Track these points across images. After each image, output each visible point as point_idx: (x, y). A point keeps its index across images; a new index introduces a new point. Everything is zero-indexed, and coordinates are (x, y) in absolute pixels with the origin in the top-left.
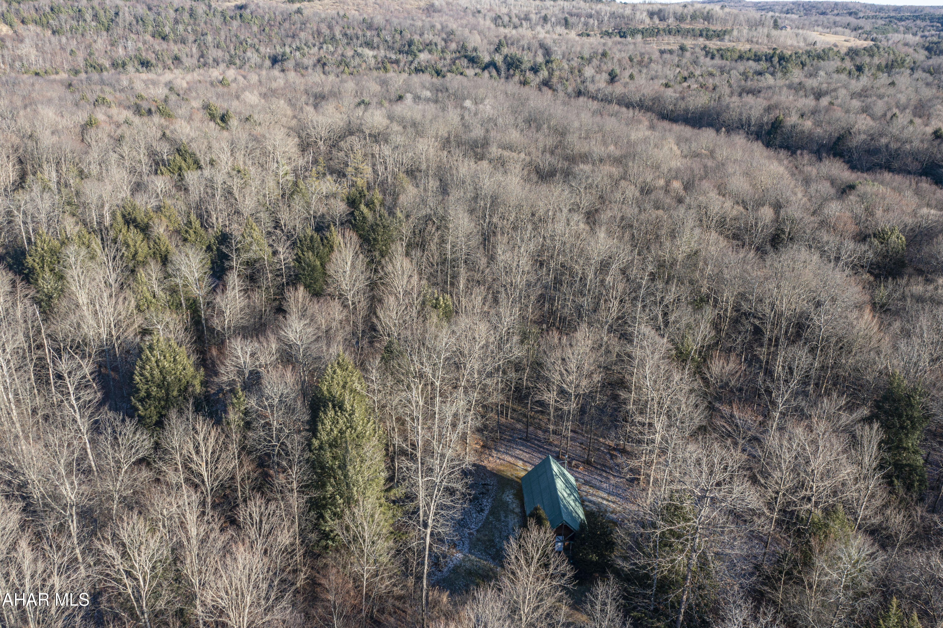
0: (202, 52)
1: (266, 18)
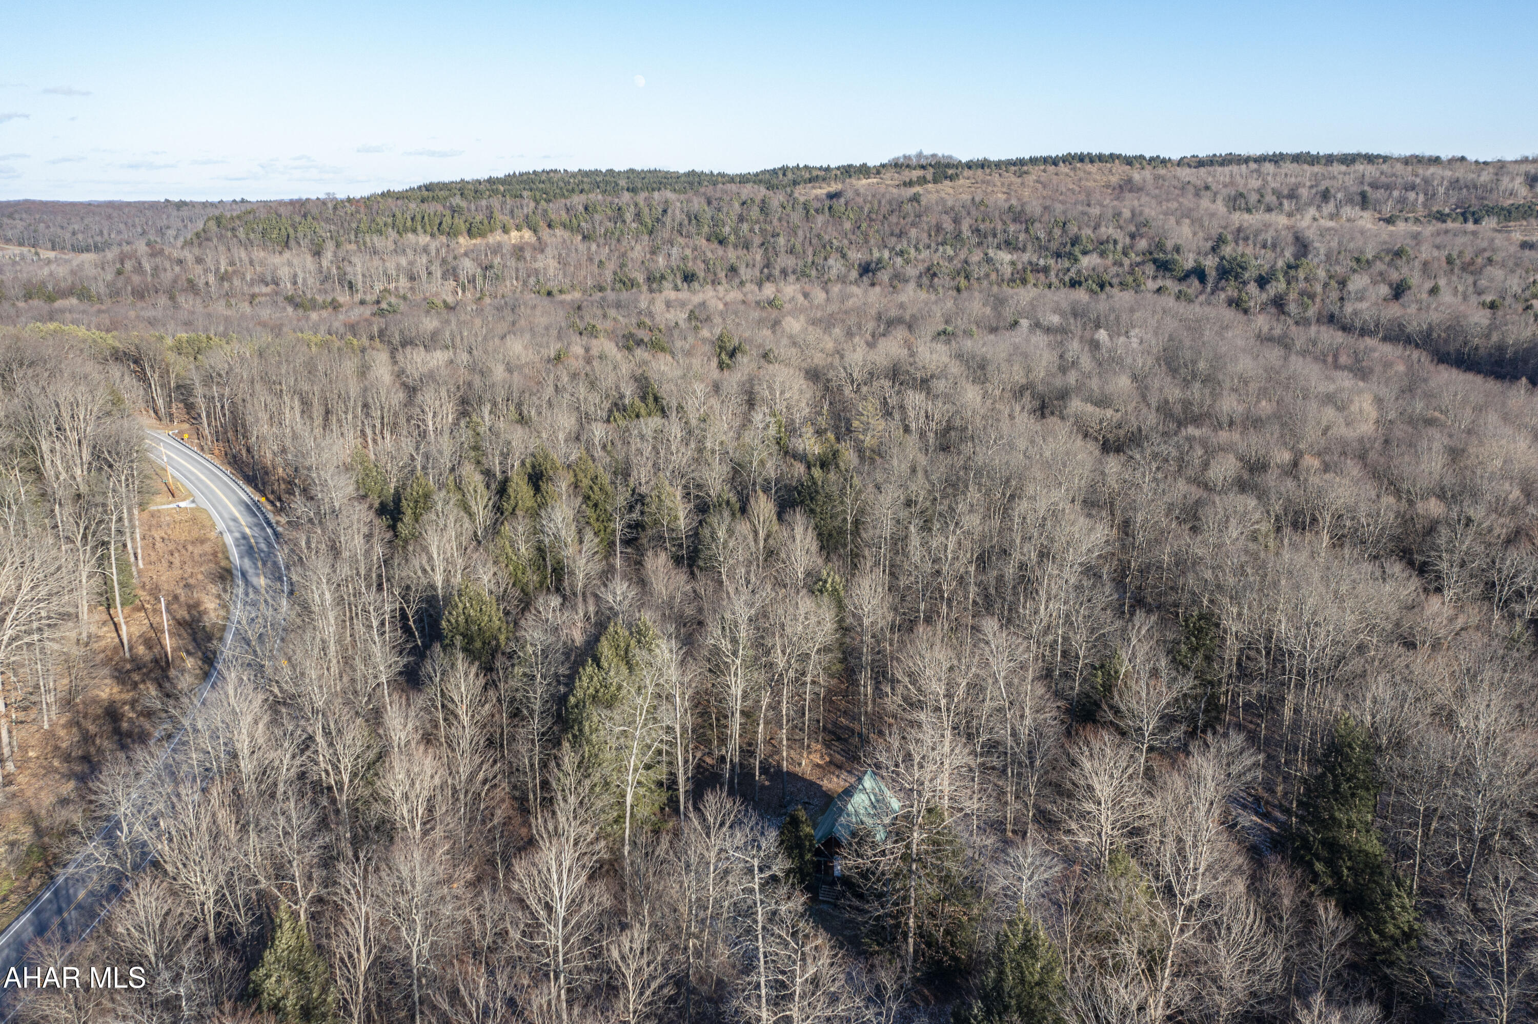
1: (866, 210)
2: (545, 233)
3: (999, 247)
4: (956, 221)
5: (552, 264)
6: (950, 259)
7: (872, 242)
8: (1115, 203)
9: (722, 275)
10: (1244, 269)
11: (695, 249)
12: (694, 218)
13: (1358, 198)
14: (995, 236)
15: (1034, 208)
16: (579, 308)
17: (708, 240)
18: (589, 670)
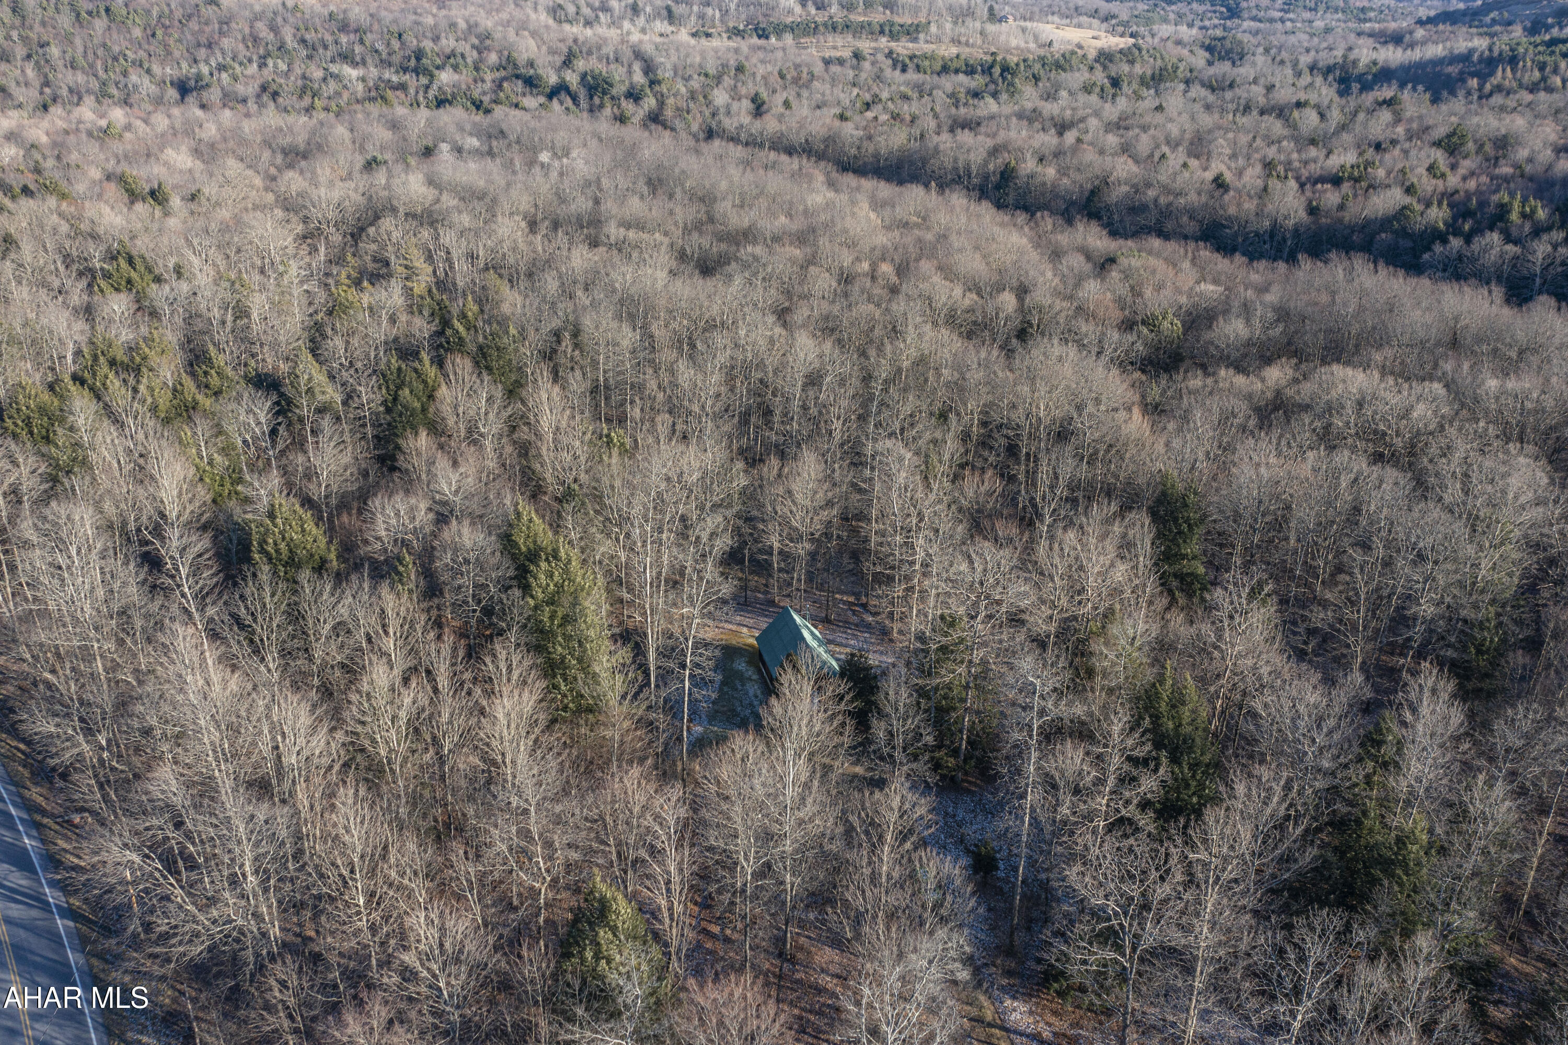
0: (46, 76)
6: (286, 75)
10: (611, 85)
13: (664, 13)
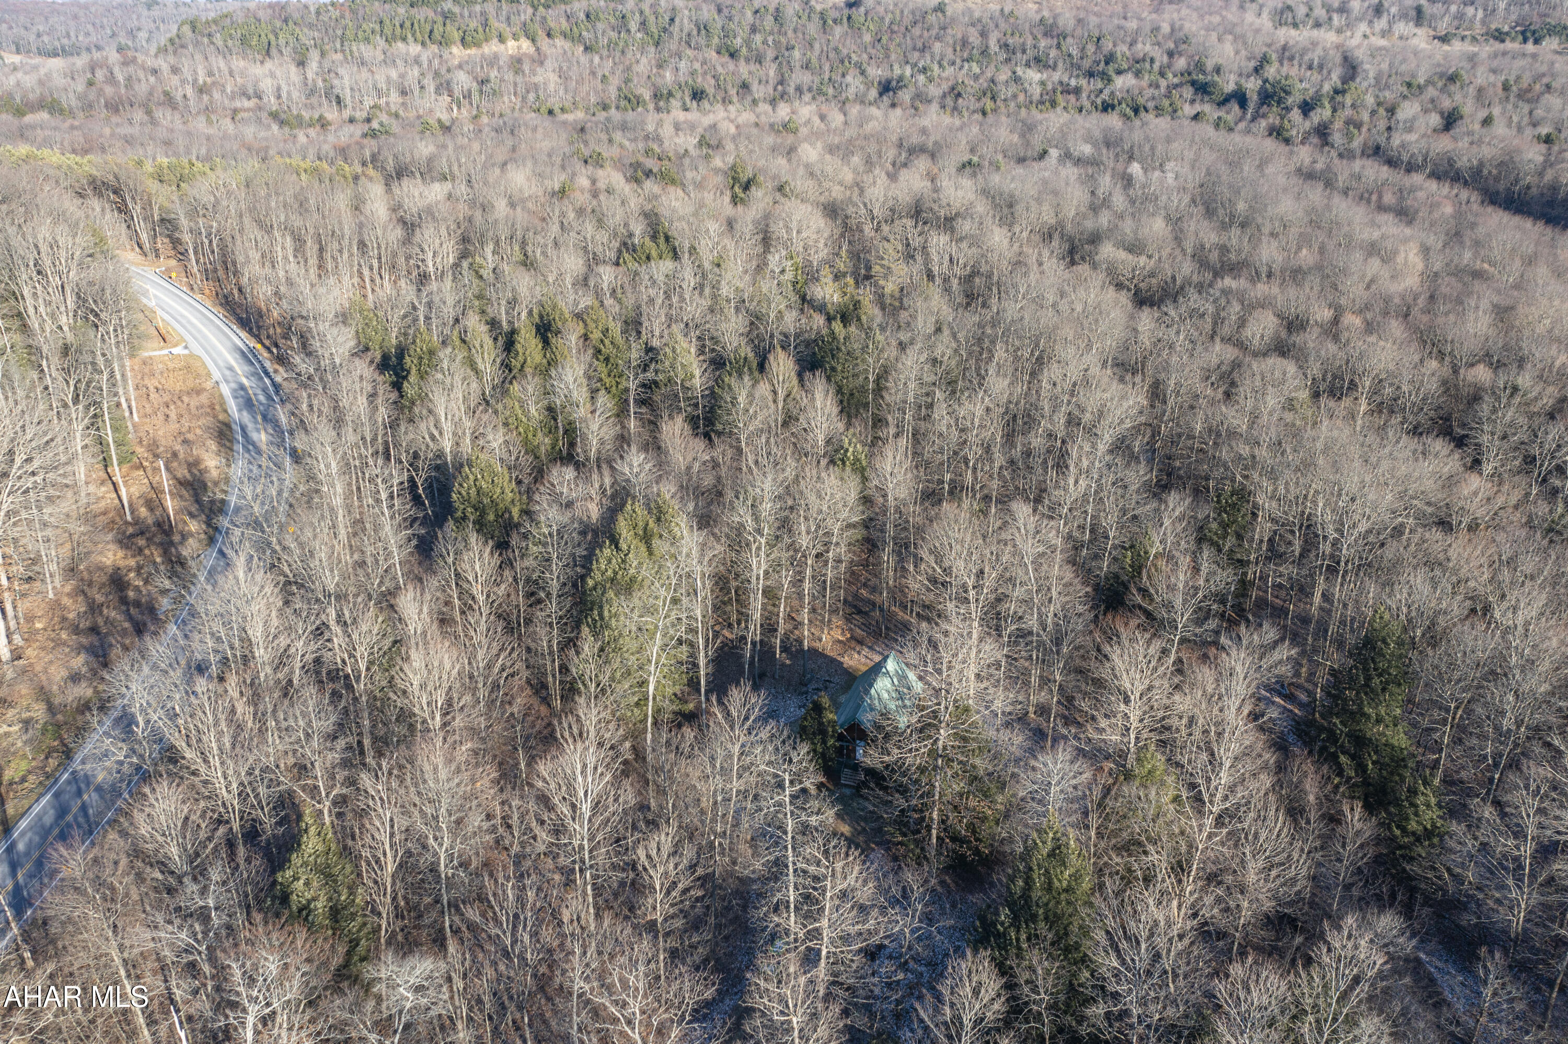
0: (782, 75)
1: (887, 21)
2: (544, 42)
3: (1028, 65)
4: (984, 34)
5: (553, 78)
6: (976, 78)
7: (893, 57)
8: (1154, 16)
9: (733, 92)
10: (1288, 93)
11: (704, 63)
12: (703, 28)
13: (1413, 13)
14: (1024, 52)
15: (1067, 20)
16: (582, 130)
17: (718, 53)
18: (607, 552)
